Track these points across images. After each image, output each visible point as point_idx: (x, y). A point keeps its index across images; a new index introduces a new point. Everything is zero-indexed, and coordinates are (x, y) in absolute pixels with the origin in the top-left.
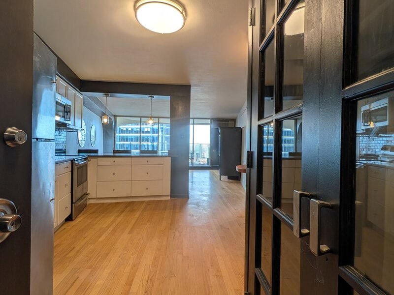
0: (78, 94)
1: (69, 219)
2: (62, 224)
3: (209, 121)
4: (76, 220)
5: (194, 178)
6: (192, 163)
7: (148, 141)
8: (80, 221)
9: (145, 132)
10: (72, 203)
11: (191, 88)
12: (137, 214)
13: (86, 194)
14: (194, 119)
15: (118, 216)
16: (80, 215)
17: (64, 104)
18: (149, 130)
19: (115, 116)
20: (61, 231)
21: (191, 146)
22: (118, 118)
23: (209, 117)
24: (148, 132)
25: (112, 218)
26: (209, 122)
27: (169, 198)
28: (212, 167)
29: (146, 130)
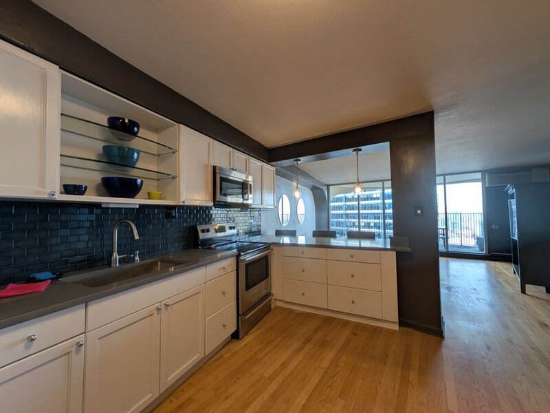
0: (266, 166)
1: (235, 336)
2: (226, 343)
3: (479, 175)
4: (244, 338)
5: (452, 278)
6: (446, 245)
7: (378, 209)
8: (246, 345)
9: (375, 199)
10: (238, 315)
11: (435, 116)
12: (330, 355)
13: (269, 295)
14: (444, 175)
15: (298, 350)
16: (254, 329)
17: (242, 181)
18: (378, 196)
19: (328, 186)
20: (217, 359)
21: (441, 217)
22: (331, 187)
23: (478, 169)
24: (378, 199)
25: (287, 354)
26: (480, 177)
27: (396, 327)
28: (492, 256)
29: (374, 196)
